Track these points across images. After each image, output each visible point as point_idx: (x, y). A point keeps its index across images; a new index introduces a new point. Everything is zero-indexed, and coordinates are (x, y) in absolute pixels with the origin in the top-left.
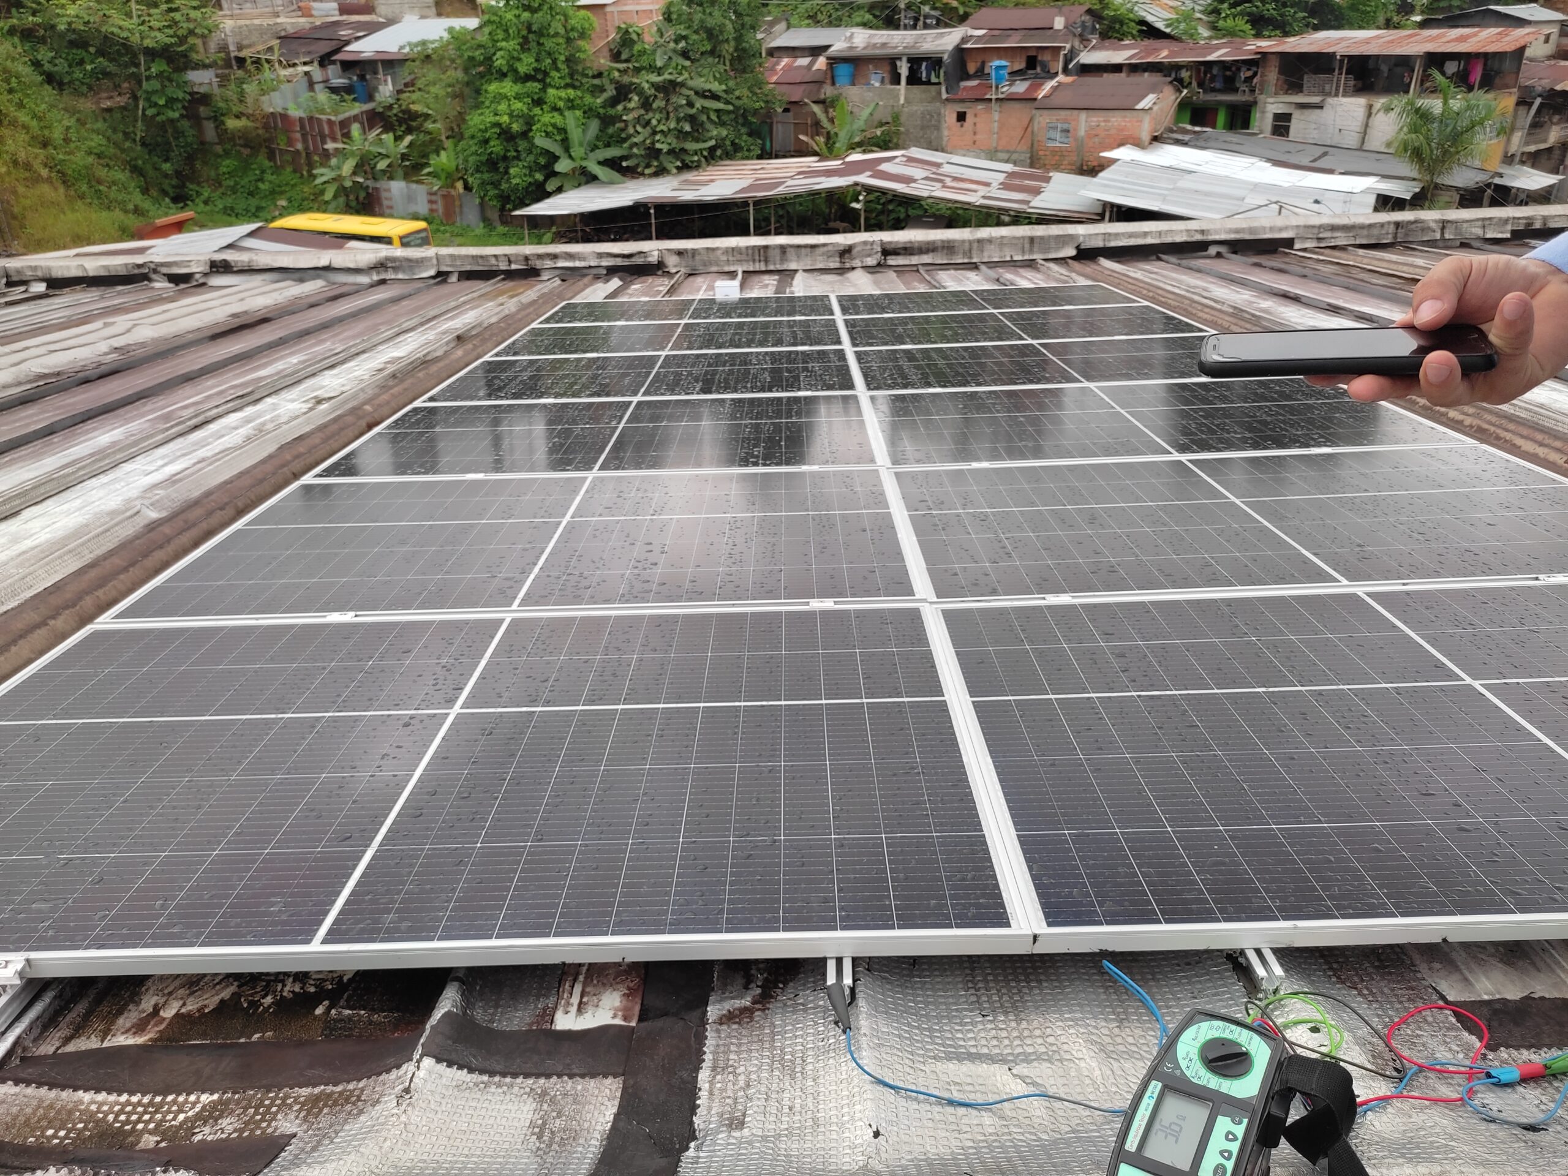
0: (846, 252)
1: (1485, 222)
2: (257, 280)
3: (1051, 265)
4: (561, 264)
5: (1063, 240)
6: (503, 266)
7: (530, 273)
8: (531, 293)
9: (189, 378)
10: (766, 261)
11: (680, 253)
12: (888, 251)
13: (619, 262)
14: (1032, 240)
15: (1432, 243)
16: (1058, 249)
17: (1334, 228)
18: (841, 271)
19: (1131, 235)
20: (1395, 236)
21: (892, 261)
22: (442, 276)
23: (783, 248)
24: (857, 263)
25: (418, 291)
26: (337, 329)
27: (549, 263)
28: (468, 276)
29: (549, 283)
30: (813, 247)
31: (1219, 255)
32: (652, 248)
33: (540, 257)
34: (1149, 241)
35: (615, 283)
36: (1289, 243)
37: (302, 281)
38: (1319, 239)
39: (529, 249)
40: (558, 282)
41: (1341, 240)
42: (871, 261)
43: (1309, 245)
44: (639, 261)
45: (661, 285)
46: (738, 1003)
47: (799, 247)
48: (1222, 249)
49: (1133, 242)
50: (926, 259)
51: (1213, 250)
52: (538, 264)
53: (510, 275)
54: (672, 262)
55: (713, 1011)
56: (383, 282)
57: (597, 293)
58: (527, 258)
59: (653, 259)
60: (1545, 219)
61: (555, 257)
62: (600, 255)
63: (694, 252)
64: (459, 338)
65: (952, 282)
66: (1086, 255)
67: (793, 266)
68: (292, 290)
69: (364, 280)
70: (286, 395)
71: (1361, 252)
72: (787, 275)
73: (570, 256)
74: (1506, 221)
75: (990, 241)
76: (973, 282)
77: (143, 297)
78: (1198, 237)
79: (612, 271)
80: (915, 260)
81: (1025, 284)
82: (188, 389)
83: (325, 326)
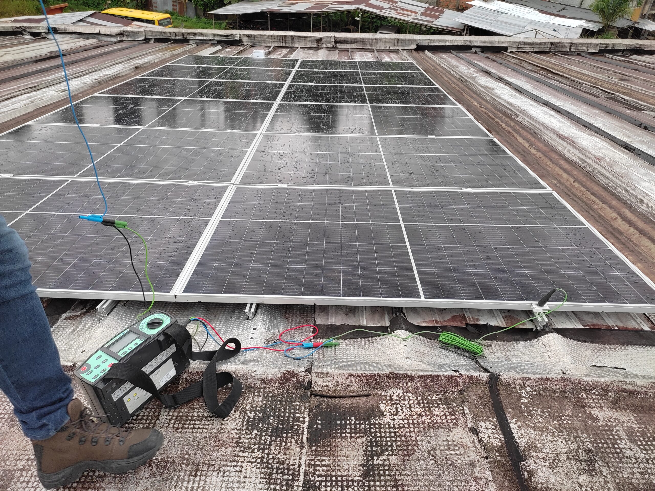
0: (319, 40)
1: (588, 45)
2: (68, 37)
3: (405, 53)
4: (198, 38)
5: (411, 41)
6: (173, 37)
7: (184, 41)
8: (180, 49)
9: (15, 78)
10: (285, 42)
11: (249, 36)
12: (337, 41)
13: (223, 38)
14: (398, 40)
15: (565, 53)
16: (409, 45)
17: (525, 43)
18: (316, 49)
19: (440, 41)
20: (550, 49)
21: (339, 46)
22: (147, 40)
23: (293, 37)
24: (324, 46)
25: (134, 46)
26: (90, 61)
27: (192, 37)
28: (158, 40)
29: (192, 46)
30: (306, 37)
31: (476, 52)
32: (237, 33)
33: (189, 34)
34: (447, 44)
35: (219, 47)
36: (506, 49)
37: (87, 39)
38: (518, 48)
39: (184, 31)
40: (195, 46)
41: (528, 48)
42: (330, 45)
43: (514, 50)
44: (231, 38)
45: (237, 49)
46: (74, 314)
47: (299, 37)
48: (478, 50)
49: (444, 44)
50: (353, 46)
51: (474, 50)
52: (188, 37)
53: (176, 41)
54: (245, 40)
55: (64, 316)
56: (122, 41)
57: (207, 52)
58: (183, 34)
59: (237, 38)
60: (614, 45)
61: (195, 34)
62: (215, 35)
63: (255, 36)
64: (136, 68)
65: (359, 57)
66: (420, 48)
67: (297, 45)
68: (82, 42)
69: (114, 40)
70: (52, 88)
71: (533, 54)
72: (293, 49)
73: (202, 34)
74: (597, 45)
75: (380, 39)
76: (369, 57)
77: (16, 42)
78: (468, 44)
79: (219, 42)
80: (348, 46)
81: (387, 59)
82: (13, 83)
83: (85, 59)
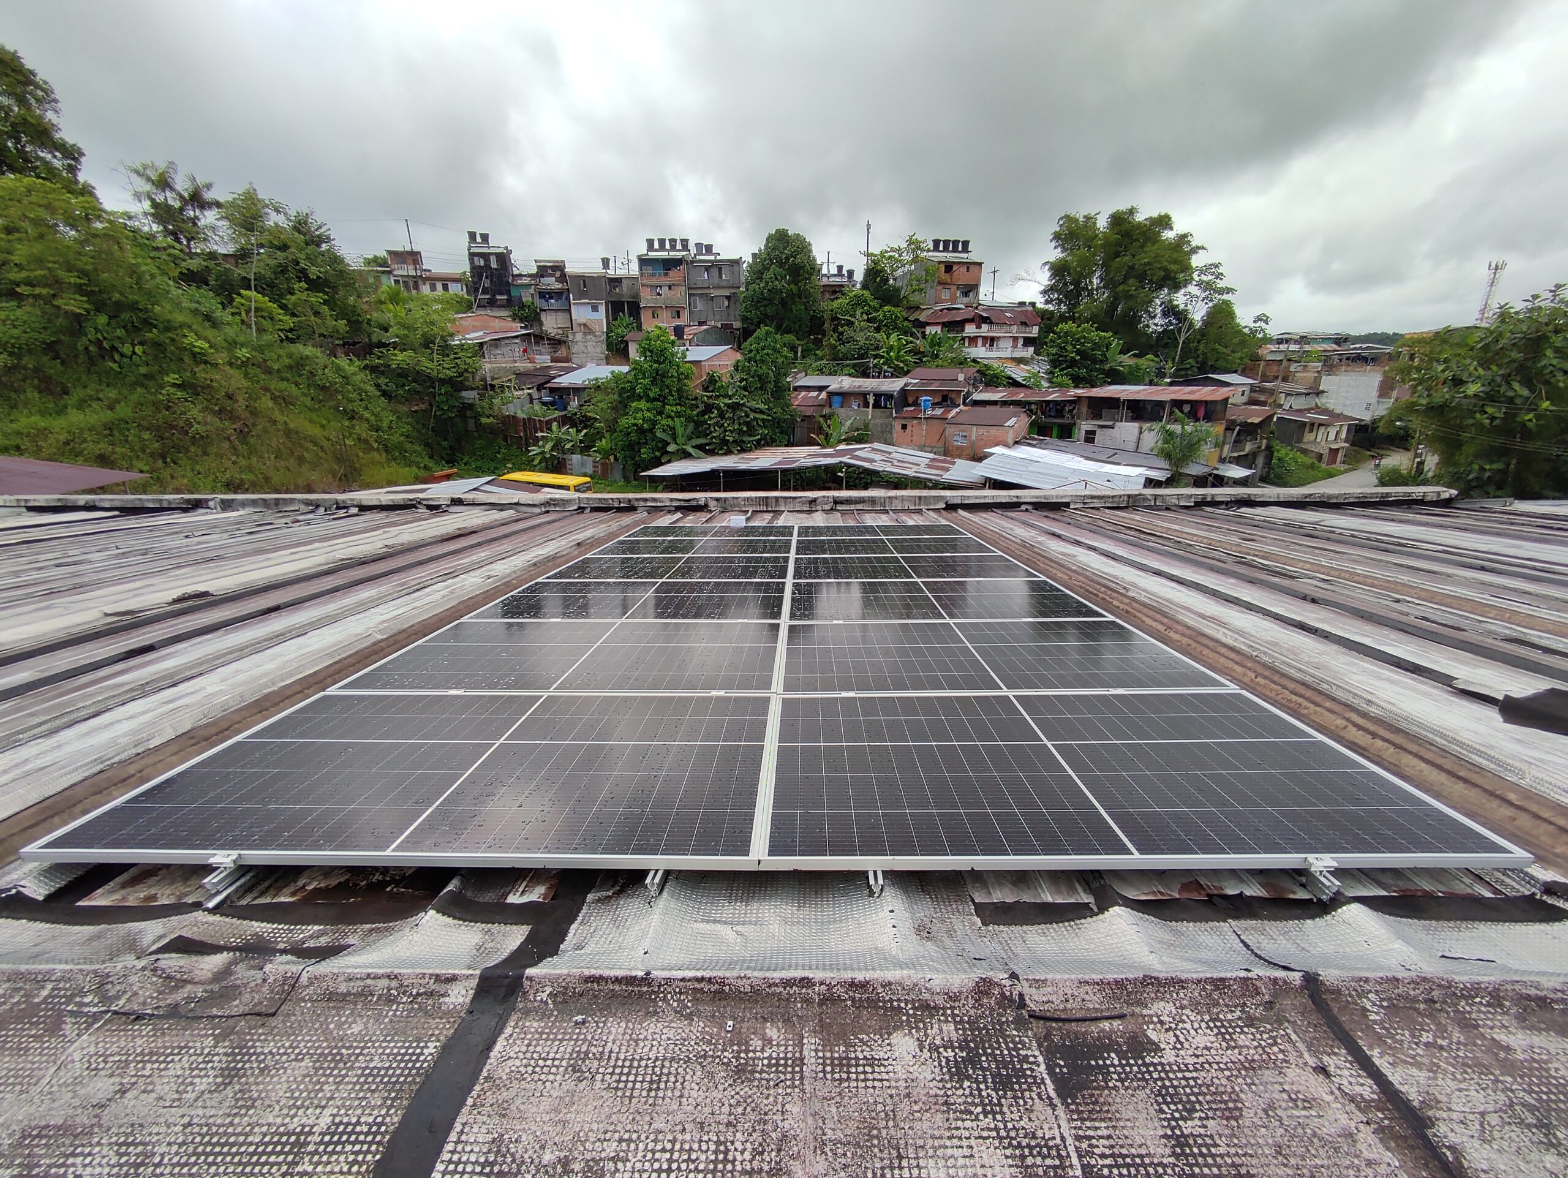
0: (813, 501)
1: (1179, 497)
2: (476, 510)
3: (931, 513)
4: (650, 504)
5: (938, 499)
6: (616, 505)
7: (631, 508)
8: (627, 519)
9: (421, 563)
10: (767, 506)
11: (717, 500)
12: (837, 502)
13: (682, 504)
14: (920, 498)
15: (1149, 507)
16: (935, 504)
17: (1092, 497)
18: (810, 512)
19: (977, 497)
20: (1128, 502)
21: (839, 507)
22: (581, 510)
23: (777, 499)
24: (819, 508)
25: (566, 517)
26: (513, 537)
27: (642, 504)
28: (595, 509)
29: (641, 515)
30: (794, 498)
31: (1027, 510)
32: (701, 496)
33: (637, 500)
34: (987, 501)
35: (679, 515)
36: (1067, 505)
37: (502, 510)
38: (1084, 503)
39: (631, 496)
40: (646, 514)
41: (1097, 504)
42: (827, 507)
43: (1078, 506)
44: (694, 503)
45: (704, 516)
46: (605, 894)
47: (786, 498)
48: (1029, 507)
49: (978, 501)
50: (859, 507)
51: (1023, 507)
52: (636, 504)
53: (620, 510)
54: (712, 504)
55: (590, 897)
56: (548, 512)
57: (665, 521)
58: (630, 500)
59: (702, 503)
60: (1213, 495)
61: (646, 500)
62: (672, 500)
63: (726, 499)
64: (578, 544)
65: (870, 520)
66: (951, 507)
67: (782, 509)
68: (496, 515)
69: (537, 510)
70: (472, 574)
71: (1107, 511)
72: (777, 513)
73: (655, 500)
74: (1191, 496)
75: (896, 498)
76: (884, 520)
77: (409, 517)
78: (1015, 500)
79: (678, 509)
80: (852, 507)
81: (911, 523)
82: (420, 569)
83: (506, 536)
